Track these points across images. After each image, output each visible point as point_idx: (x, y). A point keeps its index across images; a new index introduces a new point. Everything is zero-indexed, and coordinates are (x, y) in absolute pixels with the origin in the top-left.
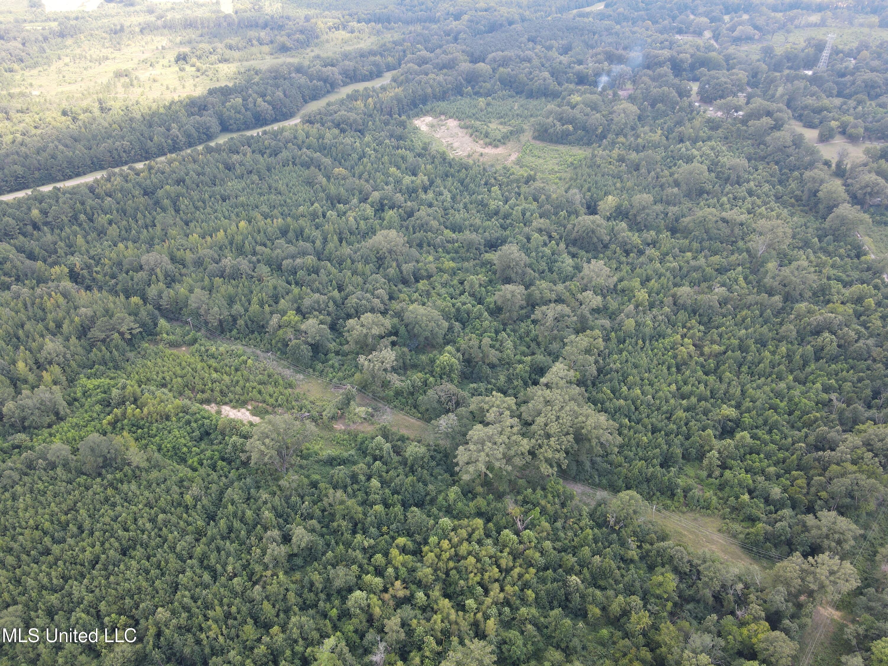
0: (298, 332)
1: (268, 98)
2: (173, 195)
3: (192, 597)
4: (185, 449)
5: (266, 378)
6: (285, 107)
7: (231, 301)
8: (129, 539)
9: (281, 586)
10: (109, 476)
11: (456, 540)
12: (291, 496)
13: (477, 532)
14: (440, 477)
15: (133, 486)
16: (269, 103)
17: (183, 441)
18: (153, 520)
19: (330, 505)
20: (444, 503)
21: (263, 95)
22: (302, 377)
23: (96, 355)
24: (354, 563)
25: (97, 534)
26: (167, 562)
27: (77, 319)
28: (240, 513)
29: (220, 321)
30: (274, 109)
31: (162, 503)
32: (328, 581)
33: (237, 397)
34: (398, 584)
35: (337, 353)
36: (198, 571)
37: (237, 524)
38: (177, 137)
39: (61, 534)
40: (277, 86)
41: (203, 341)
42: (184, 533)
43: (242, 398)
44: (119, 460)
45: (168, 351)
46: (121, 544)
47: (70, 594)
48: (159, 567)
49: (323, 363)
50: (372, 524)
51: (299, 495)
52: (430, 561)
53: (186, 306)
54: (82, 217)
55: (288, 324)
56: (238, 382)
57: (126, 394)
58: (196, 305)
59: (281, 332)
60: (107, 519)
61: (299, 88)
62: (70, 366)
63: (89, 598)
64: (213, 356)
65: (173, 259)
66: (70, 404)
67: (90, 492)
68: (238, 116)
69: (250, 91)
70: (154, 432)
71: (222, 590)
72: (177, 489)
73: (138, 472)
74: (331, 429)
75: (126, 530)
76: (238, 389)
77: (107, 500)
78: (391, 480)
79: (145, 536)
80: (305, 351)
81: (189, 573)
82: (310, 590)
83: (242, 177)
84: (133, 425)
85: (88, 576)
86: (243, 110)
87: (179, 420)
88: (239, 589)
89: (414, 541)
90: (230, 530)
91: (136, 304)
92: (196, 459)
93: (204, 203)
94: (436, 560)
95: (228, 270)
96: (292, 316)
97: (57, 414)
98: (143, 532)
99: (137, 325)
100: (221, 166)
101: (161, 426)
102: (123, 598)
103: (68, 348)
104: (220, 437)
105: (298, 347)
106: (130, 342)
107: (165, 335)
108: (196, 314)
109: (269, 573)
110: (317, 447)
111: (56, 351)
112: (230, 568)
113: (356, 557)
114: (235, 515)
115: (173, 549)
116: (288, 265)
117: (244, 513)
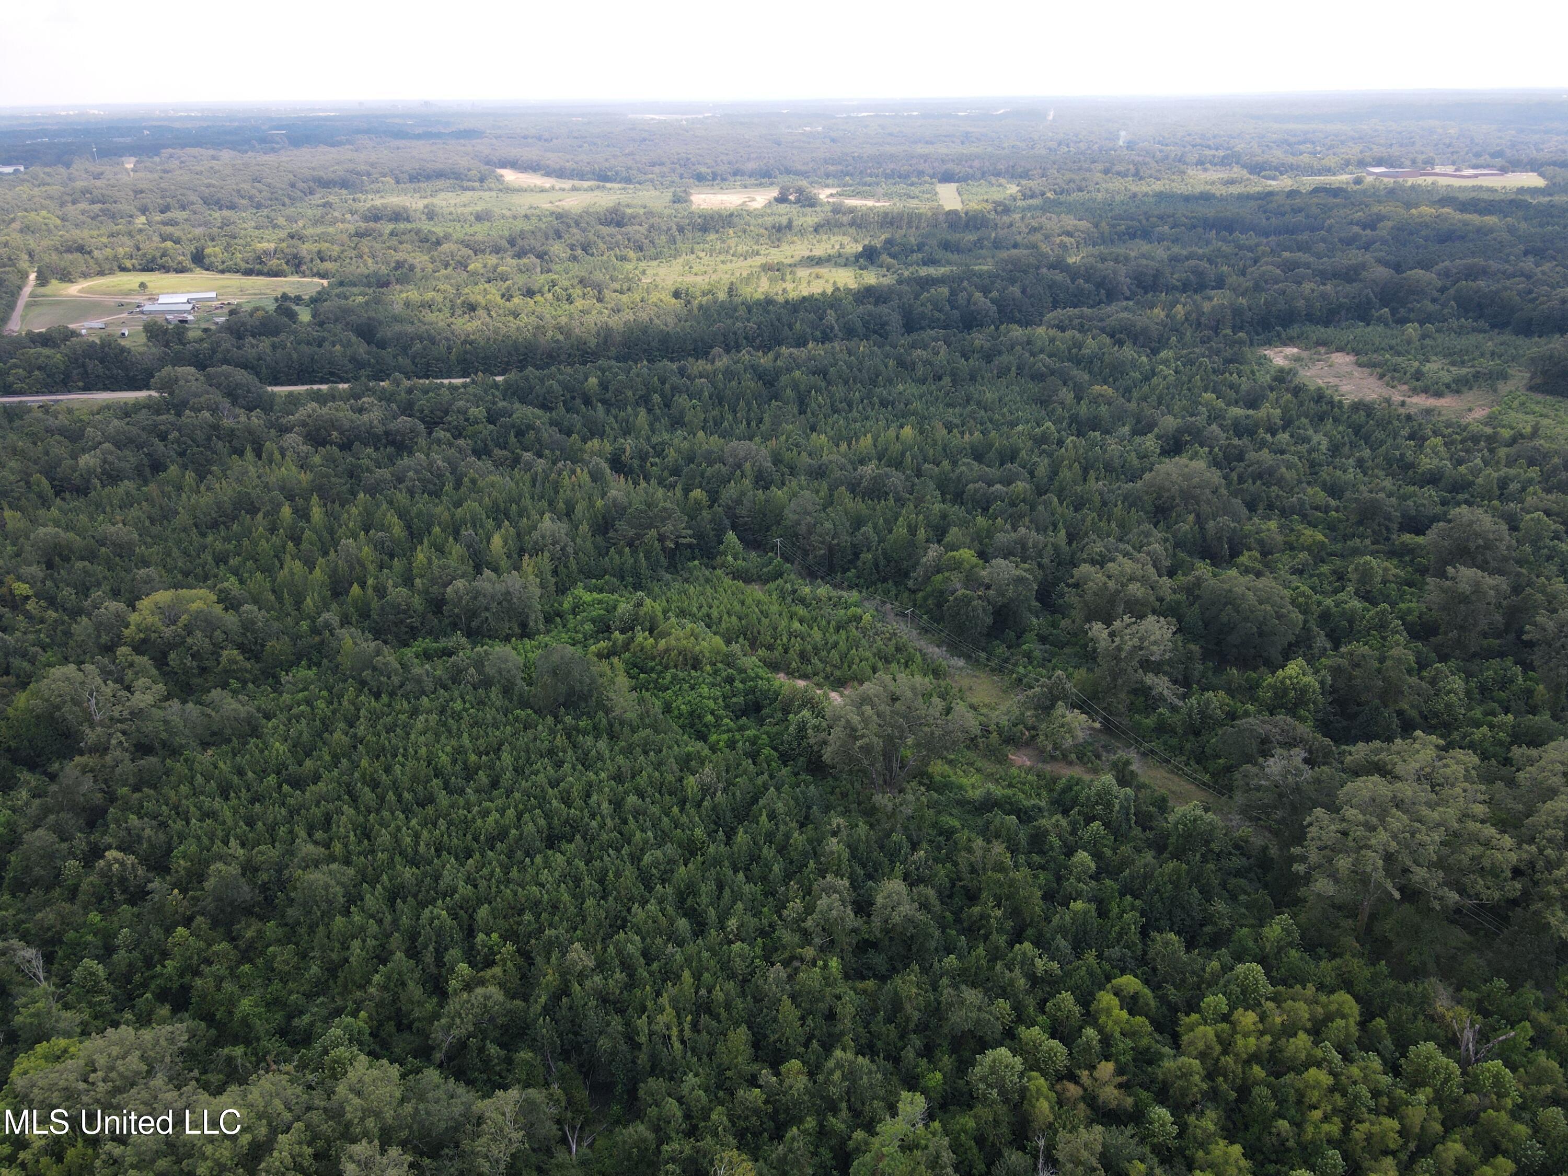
0: (971, 580)
1: (995, 294)
2: (802, 387)
3: (645, 954)
4: (710, 718)
5: (891, 649)
6: (1020, 311)
7: (858, 523)
8: (567, 821)
9: (827, 985)
10: (568, 720)
11: (1278, 1020)
12: (892, 830)
13: (1339, 1022)
14: (1243, 897)
15: (602, 744)
16: (993, 301)
17: (711, 704)
18: (617, 804)
19: (973, 870)
20: (1251, 944)
21: (985, 291)
22: (961, 663)
23: (612, 559)
24: (1004, 993)
25: (517, 795)
26: (618, 875)
27: (599, 503)
28: (779, 836)
29: (831, 548)
30: (1000, 312)
31: (642, 780)
32: (936, 1011)
33: (828, 669)
34: (1106, 1069)
35: (1043, 639)
36: (670, 910)
37: (768, 852)
38: (832, 329)
39: (461, 782)
40: (1013, 281)
41: (793, 576)
42: (663, 838)
43: (838, 673)
44: (593, 702)
45: (727, 581)
46: (549, 824)
47: (437, 878)
48: (601, 881)
49: (1009, 647)
50: (1062, 930)
51: (909, 838)
52: (1201, 1045)
53: (778, 523)
54: (656, 398)
55: (957, 566)
56: (835, 645)
57: (641, 613)
58: (796, 517)
59: (939, 577)
60: (541, 779)
61: (1050, 287)
62: (566, 567)
63: (465, 890)
64: (803, 601)
65: (777, 460)
66: (548, 620)
67: (530, 733)
68: (937, 314)
69: (965, 283)
70: (666, 682)
71: (705, 954)
72: (675, 767)
73: (617, 727)
74: (1002, 760)
75: (568, 804)
76: (835, 655)
77: (551, 753)
78: (1125, 863)
79: (594, 823)
80: (980, 611)
81: (652, 907)
82: (889, 1020)
83: (923, 381)
84: (635, 665)
85: (477, 856)
86: (948, 307)
87: (716, 672)
88: (739, 965)
89: (1162, 999)
90: (754, 858)
91: (697, 502)
92: (725, 736)
93: (850, 405)
94: (1218, 1049)
95: (865, 483)
96: (967, 555)
97: (524, 625)
98: (593, 816)
99: (690, 532)
100: (891, 363)
101: (681, 675)
102: (521, 912)
103: (573, 540)
104: (779, 715)
105: (967, 601)
106: (671, 555)
107: (730, 558)
108: (792, 536)
109: (809, 952)
110: (964, 781)
111: (553, 535)
112: (733, 923)
113: (1012, 982)
114: (770, 838)
115: (635, 859)
116: (976, 491)
117: (787, 836)
